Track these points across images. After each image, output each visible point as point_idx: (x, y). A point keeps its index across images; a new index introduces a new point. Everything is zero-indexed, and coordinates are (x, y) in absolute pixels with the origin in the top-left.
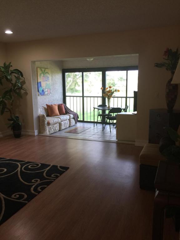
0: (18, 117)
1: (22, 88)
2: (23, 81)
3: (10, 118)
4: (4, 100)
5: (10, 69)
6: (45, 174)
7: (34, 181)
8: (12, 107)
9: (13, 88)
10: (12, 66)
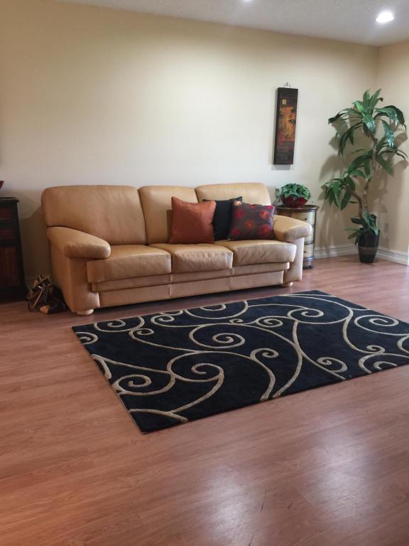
0: (375, 217)
1: (396, 152)
2: (403, 134)
3: (358, 218)
4: (351, 176)
5: (376, 107)
6: (400, 343)
7: (372, 349)
8: (365, 193)
9: (375, 150)
10: (382, 99)
